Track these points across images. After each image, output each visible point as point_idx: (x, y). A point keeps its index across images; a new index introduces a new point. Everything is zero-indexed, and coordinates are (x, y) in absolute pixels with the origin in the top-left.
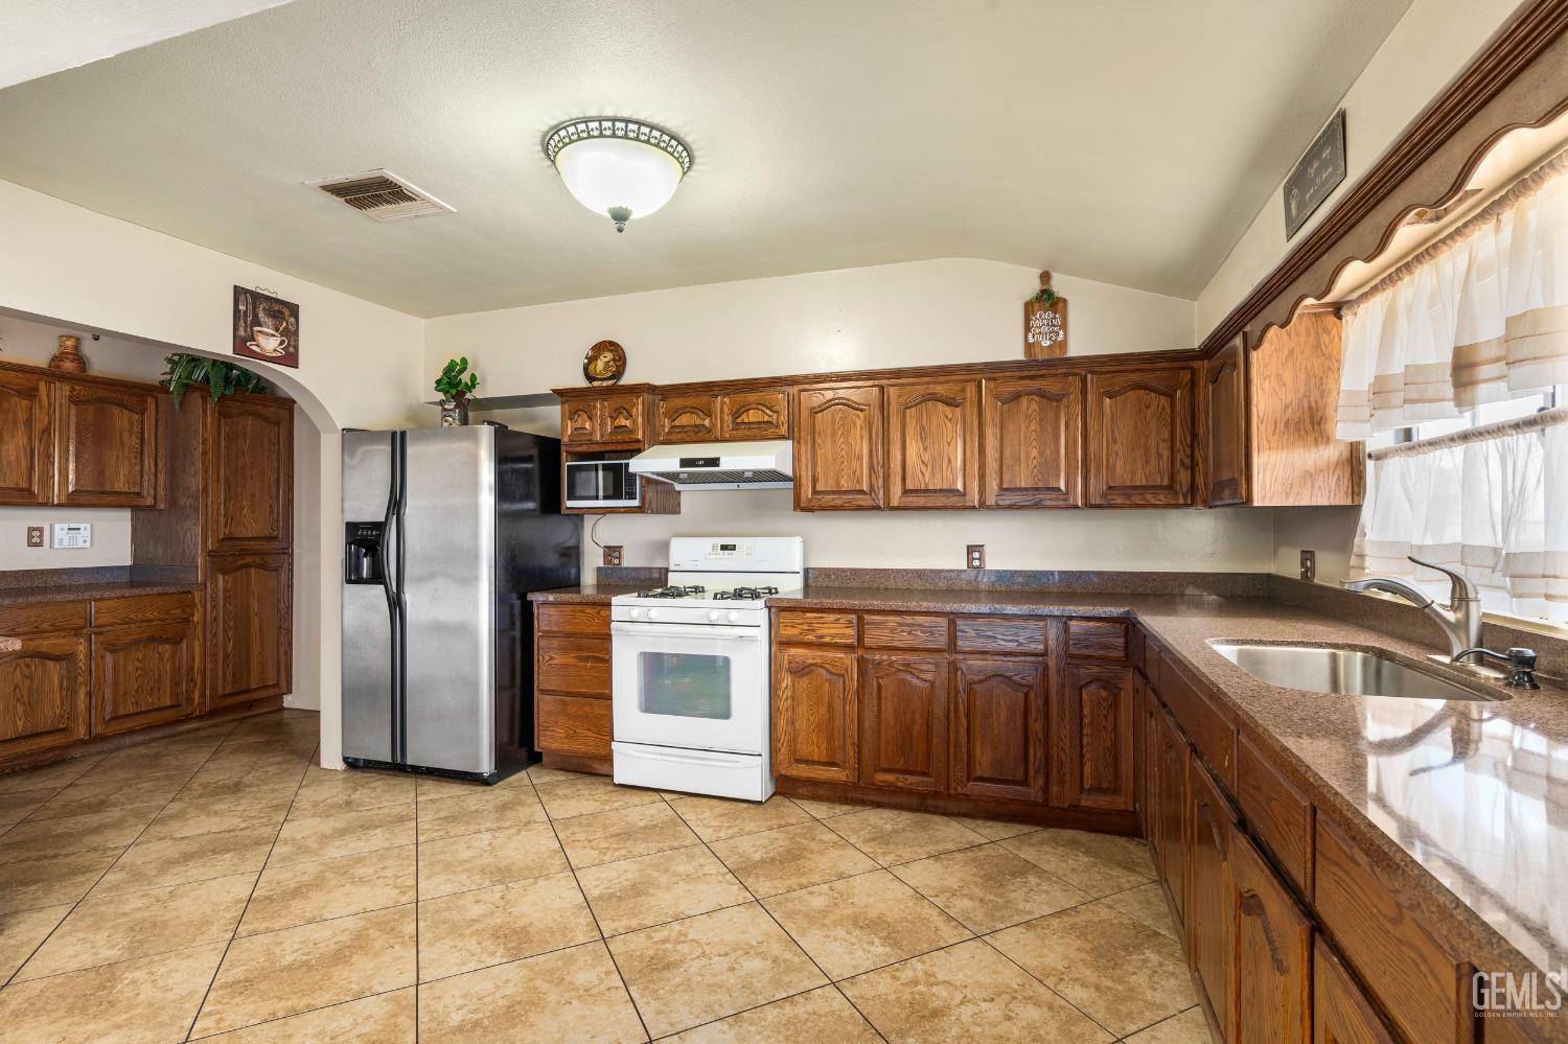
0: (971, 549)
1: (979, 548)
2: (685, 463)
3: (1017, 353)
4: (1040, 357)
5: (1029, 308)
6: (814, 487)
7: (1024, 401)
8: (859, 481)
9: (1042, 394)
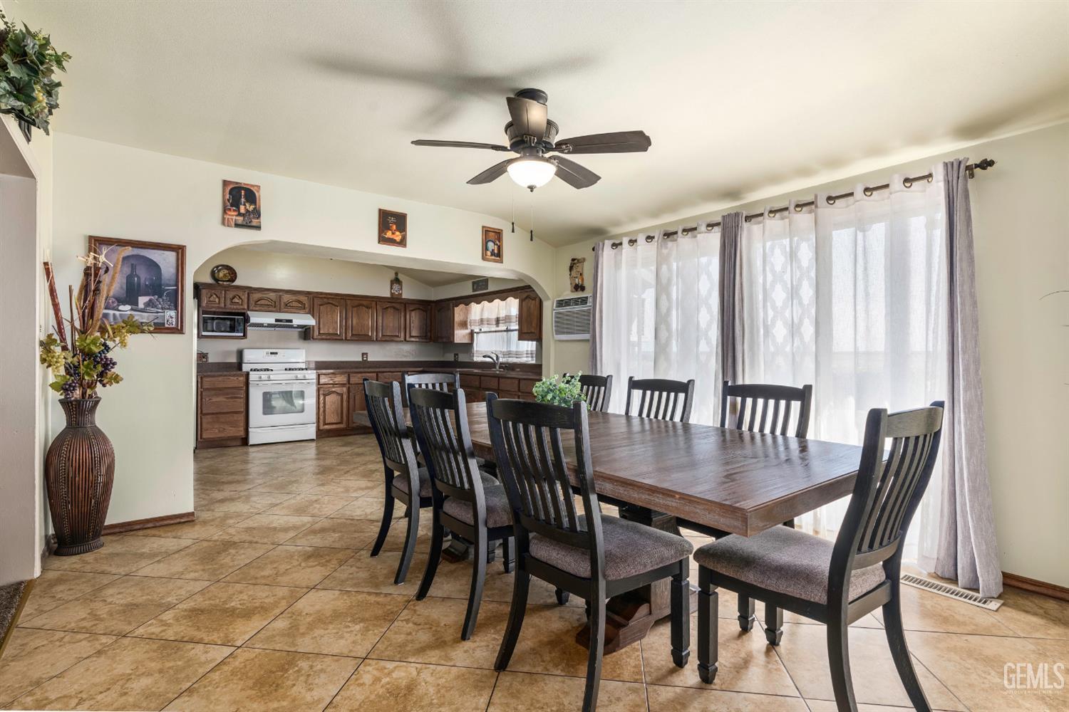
0: (363, 354)
1: (366, 354)
2: (277, 320)
3: (388, 295)
4: (395, 297)
5: (392, 283)
6: (319, 331)
7: (389, 309)
8: (337, 330)
9: (394, 308)
